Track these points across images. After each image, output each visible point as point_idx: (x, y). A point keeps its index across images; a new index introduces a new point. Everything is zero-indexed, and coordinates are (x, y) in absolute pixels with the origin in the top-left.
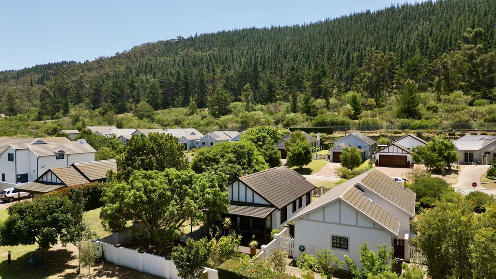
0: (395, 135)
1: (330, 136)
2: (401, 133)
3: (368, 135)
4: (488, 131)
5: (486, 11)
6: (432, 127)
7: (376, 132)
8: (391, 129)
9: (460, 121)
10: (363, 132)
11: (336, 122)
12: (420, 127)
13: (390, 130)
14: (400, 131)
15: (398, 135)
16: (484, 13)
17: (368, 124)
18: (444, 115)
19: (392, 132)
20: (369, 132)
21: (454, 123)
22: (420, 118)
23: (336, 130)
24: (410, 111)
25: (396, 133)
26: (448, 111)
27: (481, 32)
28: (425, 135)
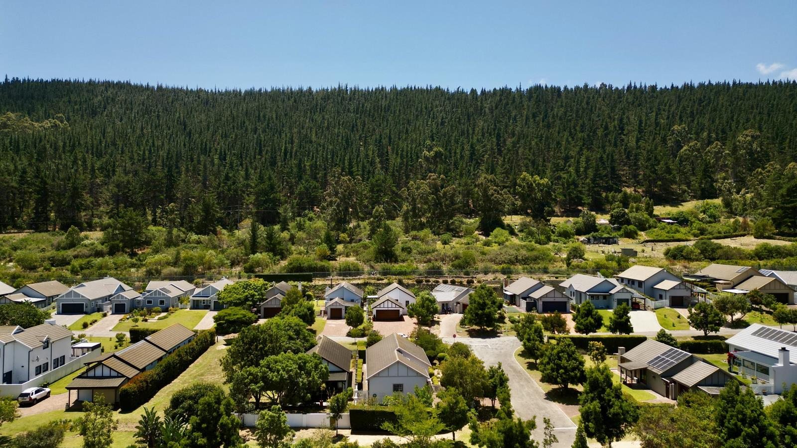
0: (378, 282)
1: (311, 284)
2: (382, 280)
3: (352, 282)
4: (456, 277)
5: (443, 118)
6: (410, 273)
7: (359, 279)
8: (373, 274)
9: (433, 268)
10: (345, 278)
11: (315, 267)
12: (401, 273)
13: (372, 276)
14: (383, 277)
15: (380, 282)
16: (442, 120)
17: (349, 270)
18: (418, 257)
19: (375, 279)
20: (351, 278)
21: (429, 269)
22: (396, 261)
23: (316, 276)
24: (386, 254)
25: (378, 279)
26: (420, 253)
27: (440, 152)
28: (405, 281)
